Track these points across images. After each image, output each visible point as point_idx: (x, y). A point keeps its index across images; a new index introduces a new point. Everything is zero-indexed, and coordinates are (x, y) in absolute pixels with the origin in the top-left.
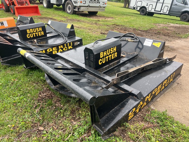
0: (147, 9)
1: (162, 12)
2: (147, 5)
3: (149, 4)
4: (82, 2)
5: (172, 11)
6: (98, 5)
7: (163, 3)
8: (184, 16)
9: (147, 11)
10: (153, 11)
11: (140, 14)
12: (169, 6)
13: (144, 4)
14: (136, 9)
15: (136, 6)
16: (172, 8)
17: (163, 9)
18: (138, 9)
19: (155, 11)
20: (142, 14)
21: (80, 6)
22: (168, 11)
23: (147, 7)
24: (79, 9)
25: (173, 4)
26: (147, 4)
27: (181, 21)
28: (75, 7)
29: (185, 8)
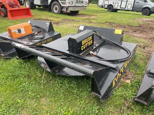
0: (114, 6)
1: (126, 9)
2: (113, 4)
3: (115, 2)
4: (70, 3)
5: (135, 8)
6: (81, 5)
7: (127, 2)
8: (145, 11)
9: (114, 8)
10: (119, 8)
11: (108, 11)
12: (133, 4)
13: (111, 3)
14: (104, 7)
15: (104, 4)
16: (135, 5)
17: (127, 6)
18: (106, 7)
19: (120, 8)
20: (110, 11)
21: (68, 7)
22: (132, 8)
23: (113, 5)
24: (67, 9)
25: (135, 2)
26: (114, 2)
27: (143, 15)
28: (62, 8)
29: (145, 4)
